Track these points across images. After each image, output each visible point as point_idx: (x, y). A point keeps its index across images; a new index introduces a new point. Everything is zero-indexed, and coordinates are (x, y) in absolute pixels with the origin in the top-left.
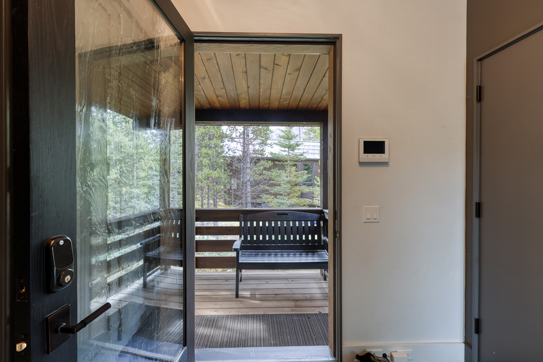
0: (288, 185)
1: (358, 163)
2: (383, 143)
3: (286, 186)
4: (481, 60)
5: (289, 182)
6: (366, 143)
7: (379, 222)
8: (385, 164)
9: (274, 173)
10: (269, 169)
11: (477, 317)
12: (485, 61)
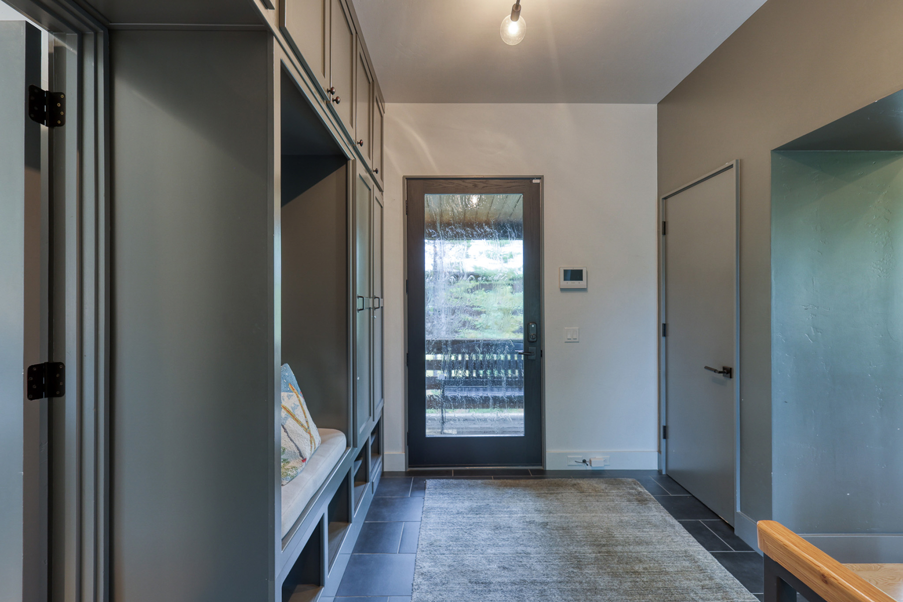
0: (499, 313)
1: (559, 290)
2: (581, 271)
3: (496, 315)
4: (665, 198)
5: (500, 309)
6: (566, 272)
7: (578, 342)
8: (584, 290)
9: (481, 295)
10: (473, 290)
11: (665, 425)
12: (669, 200)
